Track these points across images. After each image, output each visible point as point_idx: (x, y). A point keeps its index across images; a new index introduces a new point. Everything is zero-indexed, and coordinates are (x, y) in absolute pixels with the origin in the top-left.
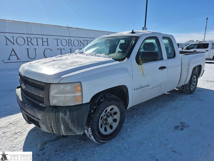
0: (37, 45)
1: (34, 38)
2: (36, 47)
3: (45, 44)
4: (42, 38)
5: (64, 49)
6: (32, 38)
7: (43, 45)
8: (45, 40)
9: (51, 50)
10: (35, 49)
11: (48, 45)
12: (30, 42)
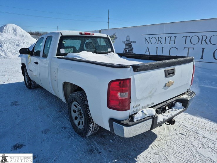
0: (165, 44)
1: (163, 37)
2: (163, 45)
3: (172, 42)
4: (170, 37)
5: (193, 48)
6: (162, 38)
7: (170, 44)
8: (173, 38)
9: (177, 49)
10: (163, 48)
11: (175, 44)
12: (160, 41)
